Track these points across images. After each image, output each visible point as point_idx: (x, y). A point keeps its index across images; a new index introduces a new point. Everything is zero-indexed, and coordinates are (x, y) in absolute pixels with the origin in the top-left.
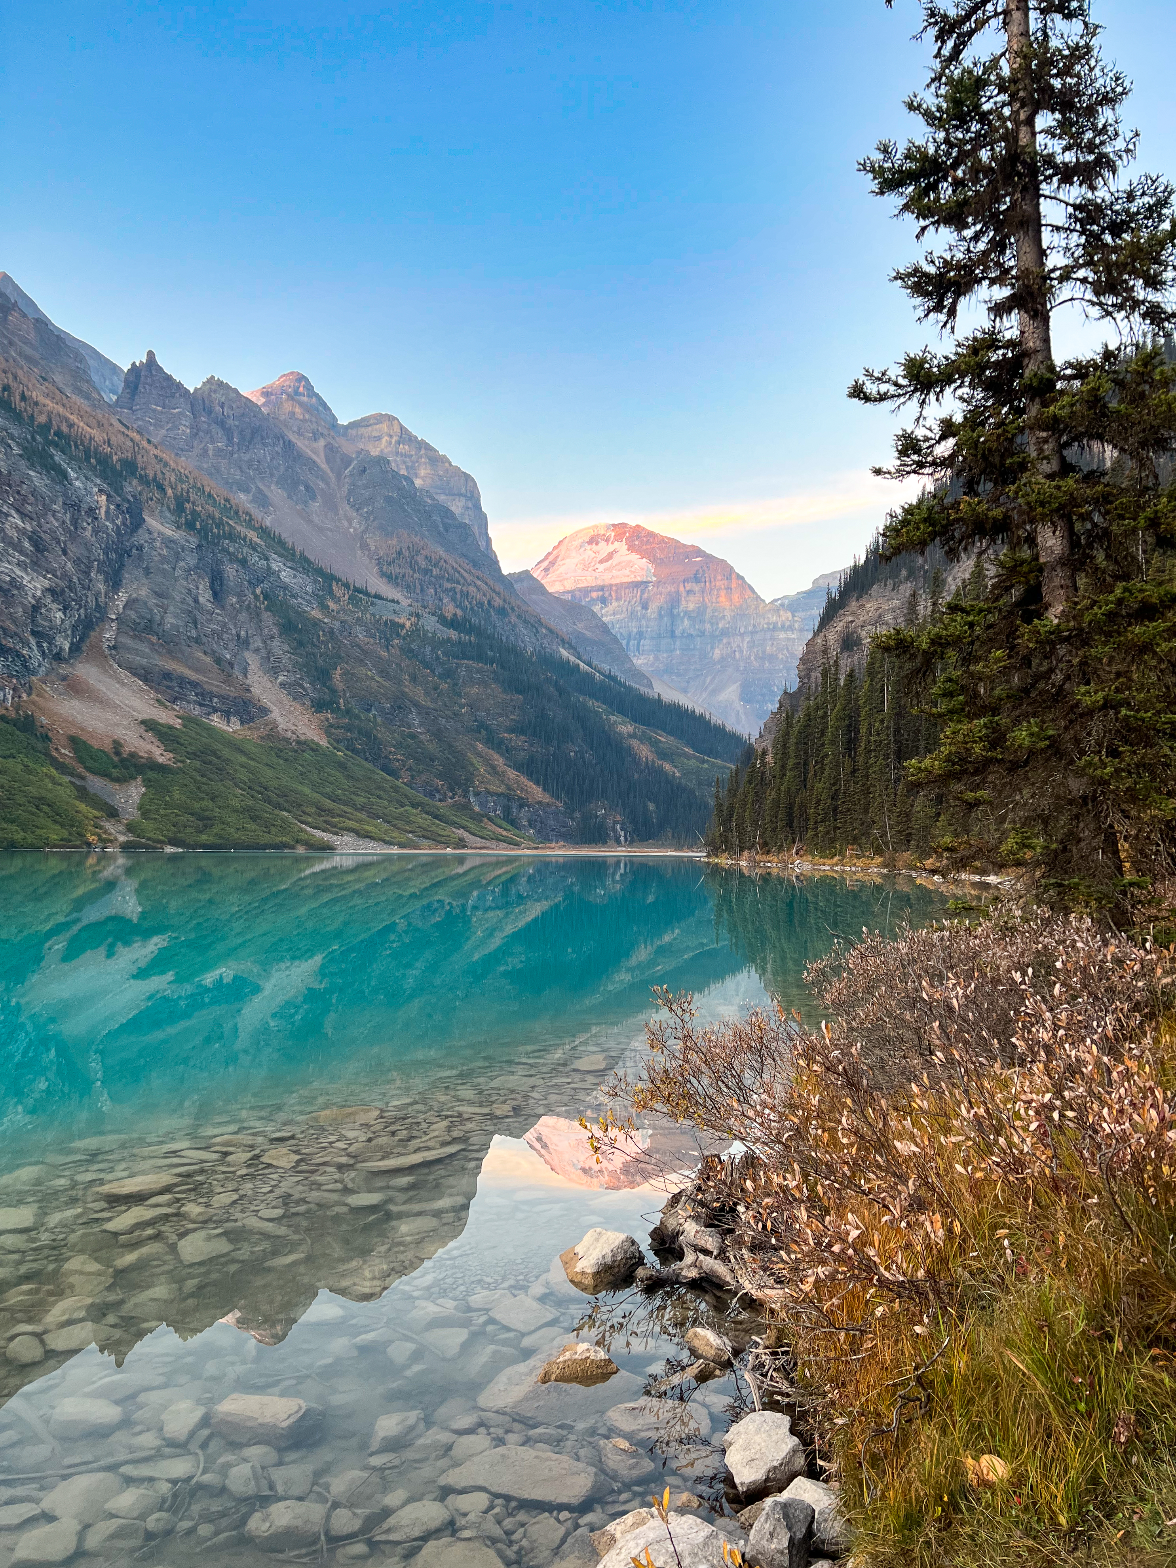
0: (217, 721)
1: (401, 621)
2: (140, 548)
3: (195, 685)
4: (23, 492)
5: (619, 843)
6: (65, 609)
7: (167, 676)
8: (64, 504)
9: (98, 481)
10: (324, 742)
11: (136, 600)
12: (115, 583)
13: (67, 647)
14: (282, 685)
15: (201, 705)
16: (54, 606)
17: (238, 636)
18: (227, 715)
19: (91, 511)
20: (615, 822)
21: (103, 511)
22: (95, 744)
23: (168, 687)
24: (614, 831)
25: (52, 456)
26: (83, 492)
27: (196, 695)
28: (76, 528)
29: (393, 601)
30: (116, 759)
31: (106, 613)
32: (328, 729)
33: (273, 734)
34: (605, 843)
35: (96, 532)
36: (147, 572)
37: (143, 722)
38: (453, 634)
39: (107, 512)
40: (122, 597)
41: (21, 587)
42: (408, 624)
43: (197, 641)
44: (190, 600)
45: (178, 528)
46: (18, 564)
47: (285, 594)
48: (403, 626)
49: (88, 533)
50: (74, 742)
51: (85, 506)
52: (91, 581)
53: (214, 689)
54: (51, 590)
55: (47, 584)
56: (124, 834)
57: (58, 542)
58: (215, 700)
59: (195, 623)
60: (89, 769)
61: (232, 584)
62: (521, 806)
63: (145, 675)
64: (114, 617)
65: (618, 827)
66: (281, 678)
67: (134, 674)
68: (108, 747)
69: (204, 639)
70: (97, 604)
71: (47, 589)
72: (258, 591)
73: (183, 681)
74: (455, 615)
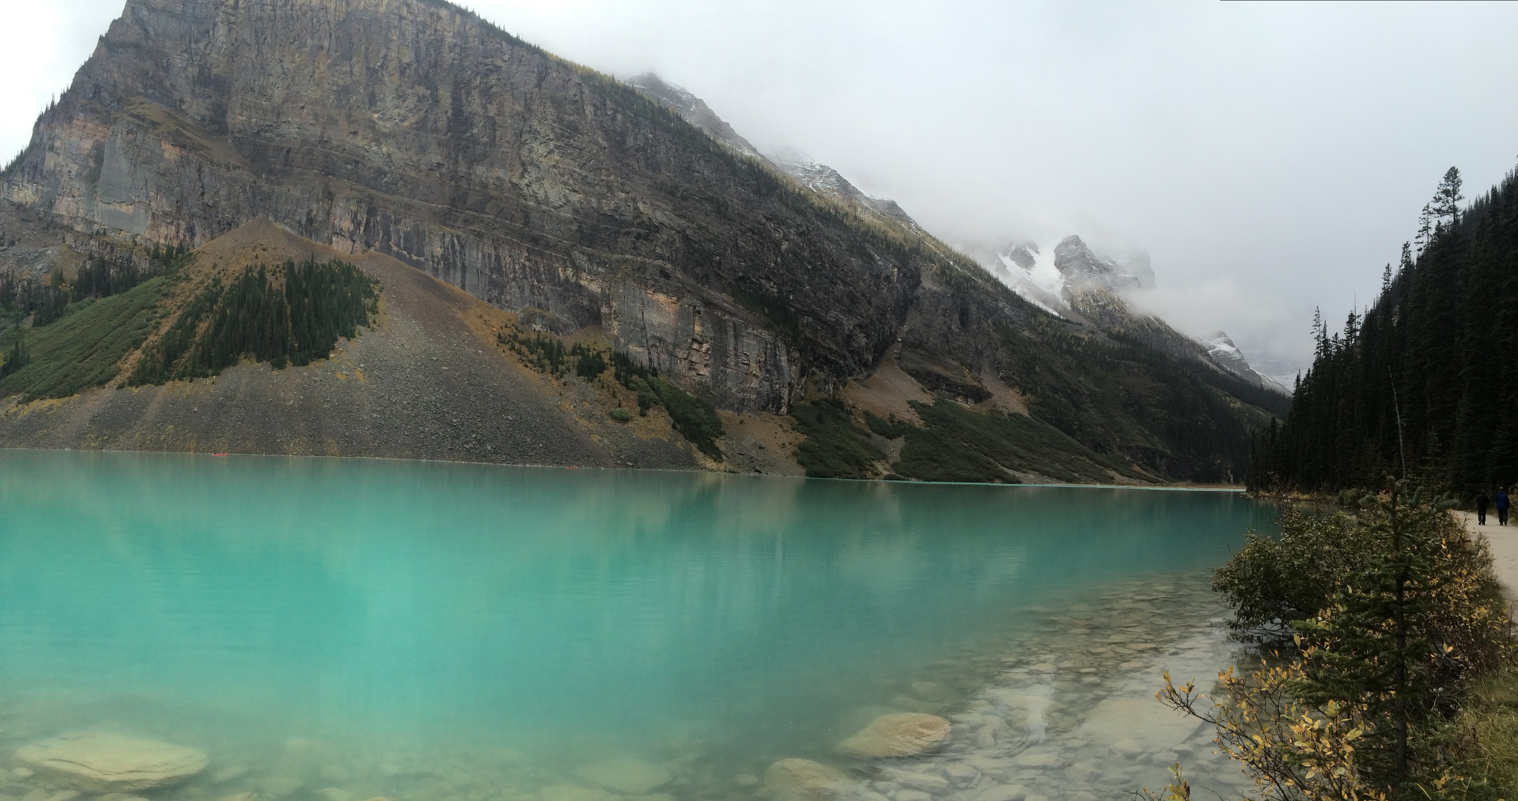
0: (960, 402)
1: (1082, 336)
2: (918, 298)
3: (945, 379)
4: (845, 270)
5: (1229, 482)
6: (867, 337)
7: (929, 374)
8: (871, 275)
9: (893, 260)
10: (1026, 413)
11: (913, 330)
12: (902, 320)
13: (871, 359)
14: (1002, 378)
15: (949, 391)
16: (862, 335)
17: (977, 348)
18: (966, 397)
19: (887, 278)
20: (1227, 468)
21: (895, 278)
22: (879, 415)
23: (930, 381)
24: (1227, 474)
25: (865, 248)
26: (883, 268)
27: (946, 385)
28: (878, 289)
29: (1077, 324)
30: (890, 424)
31: (896, 338)
32: (1029, 405)
33: (993, 410)
34: (1220, 482)
35: (890, 290)
36: (921, 312)
37: (910, 402)
38: (1117, 345)
39: (898, 277)
40: (906, 328)
41: (841, 324)
42: (1086, 339)
43: (949, 352)
44: (945, 328)
45: (941, 285)
46: (840, 312)
47: (1006, 322)
48: (1083, 339)
49: (885, 291)
50: (867, 414)
51: (883, 276)
52: (886, 319)
53: (959, 381)
54: (859, 326)
55: (857, 322)
56: (889, 470)
57: (866, 297)
58: (959, 388)
59: (948, 342)
60: (874, 431)
61: (974, 317)
62: (1161, 458)
63: (917, 375)
64: (900, 340)
65: (1229, 471)
66: (1001, 374)
67: (910, 374)
68: (886, 418)
69: (953, 351)
70: (891, 333)
71: (856, 325)
72: (990, 321)
73: (939, 377)
74: (1119, 332)
